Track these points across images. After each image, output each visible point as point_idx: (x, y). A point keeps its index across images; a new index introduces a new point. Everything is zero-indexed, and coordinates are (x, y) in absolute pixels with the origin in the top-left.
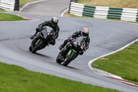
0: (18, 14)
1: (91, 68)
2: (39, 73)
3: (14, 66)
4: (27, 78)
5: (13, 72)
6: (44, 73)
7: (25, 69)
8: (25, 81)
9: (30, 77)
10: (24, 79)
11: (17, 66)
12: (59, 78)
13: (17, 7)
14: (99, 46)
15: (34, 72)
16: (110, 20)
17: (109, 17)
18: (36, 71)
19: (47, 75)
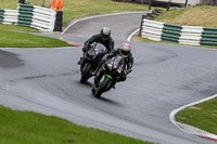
0: (61, 36)
1: (174, 122)
2: (92, 129)
3: (53, 117)
4: (73, 137)
5: (52, 127)
6: (101, 129)
7: (71, 123)
8: (70, 141)
9: (79, 135)
10: (69, 138)
11: (57, 118)
12: (124, 137)
13: (59, 26)
14: (186, 87)
15: (84, 128)
16: (203, 47)
17: (202, 43)
18: (88, 126)
19: (106, 133)
